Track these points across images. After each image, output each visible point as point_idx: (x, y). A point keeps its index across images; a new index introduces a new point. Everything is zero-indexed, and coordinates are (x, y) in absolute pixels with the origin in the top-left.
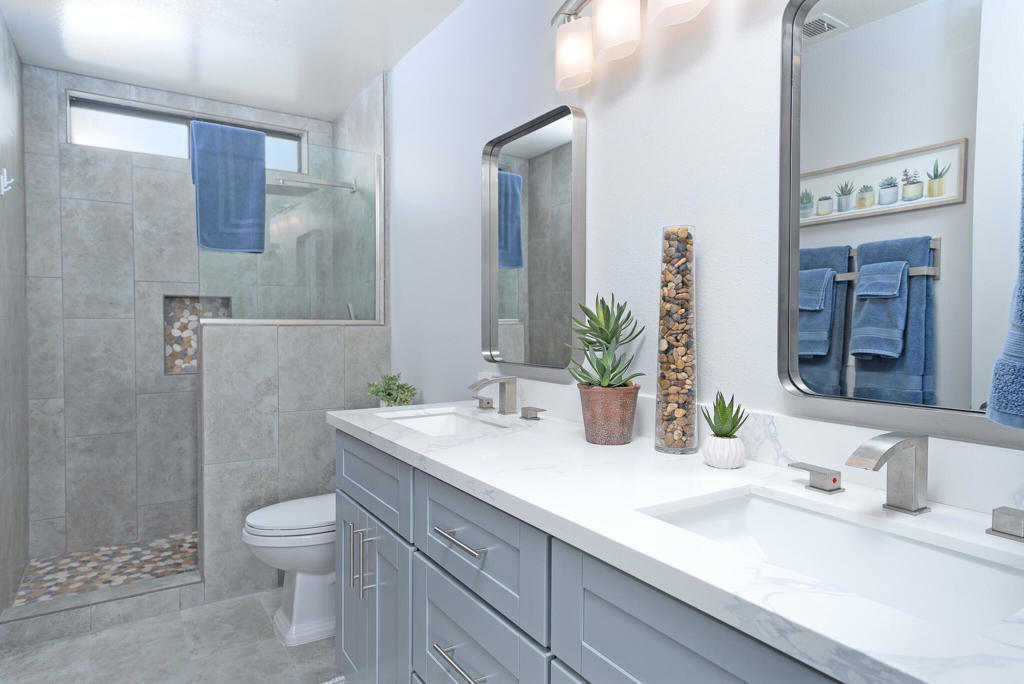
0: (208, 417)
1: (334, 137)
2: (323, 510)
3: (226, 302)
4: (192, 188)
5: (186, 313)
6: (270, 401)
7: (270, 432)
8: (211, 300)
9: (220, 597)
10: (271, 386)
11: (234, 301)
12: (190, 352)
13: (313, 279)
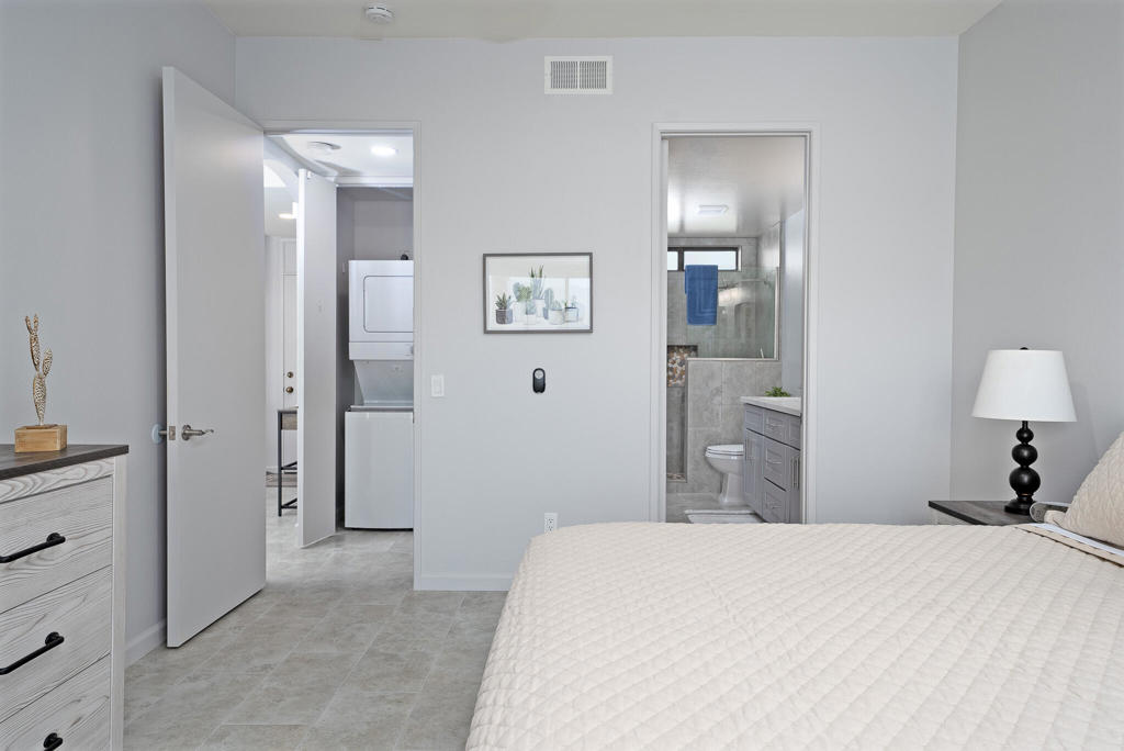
0: (690, 405)
1: (758, 247)
2: (740, 448)
3: (695, 348)
4: (685, 296)
5: (675, 354)
6: (718, 399)
7: (718, 414)
8: (686, 347)
9: (693, 491)
10: (719, 391)
11: (699, 348)
12: (677, 375)
13: (743, 334)
